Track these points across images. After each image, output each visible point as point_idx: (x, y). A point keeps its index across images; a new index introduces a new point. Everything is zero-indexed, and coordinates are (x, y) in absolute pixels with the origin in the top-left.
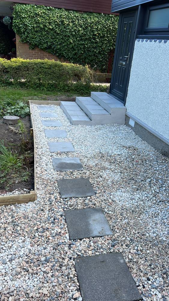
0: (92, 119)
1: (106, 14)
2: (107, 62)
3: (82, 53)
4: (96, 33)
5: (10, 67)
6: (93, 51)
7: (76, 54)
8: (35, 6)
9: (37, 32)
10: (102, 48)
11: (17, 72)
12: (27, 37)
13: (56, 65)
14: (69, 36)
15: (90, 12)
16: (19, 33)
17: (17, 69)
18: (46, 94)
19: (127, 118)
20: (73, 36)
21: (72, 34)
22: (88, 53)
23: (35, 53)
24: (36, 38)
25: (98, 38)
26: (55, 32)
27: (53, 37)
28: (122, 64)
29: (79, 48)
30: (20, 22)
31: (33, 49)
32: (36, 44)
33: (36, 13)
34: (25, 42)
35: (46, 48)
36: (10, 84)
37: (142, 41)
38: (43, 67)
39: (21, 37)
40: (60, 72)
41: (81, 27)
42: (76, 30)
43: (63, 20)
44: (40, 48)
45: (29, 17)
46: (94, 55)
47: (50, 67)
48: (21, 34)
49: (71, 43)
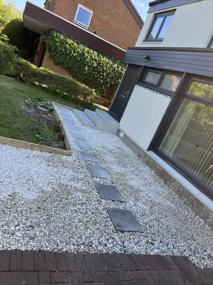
0: (97, 125)
1: (115, 59)
2: (107, 91)
3: (91, 79)
4: (105, 69)
5: (39, 73)
6: (100, 81)
7: (86, 79)
8: (67, 37)
9: (63, 54)
10: (106, 81)
11: (43, 78)
12: (55, 55)
13: (73, 83)
14: (85, 65)
15: (105, 54)
16: (49, 51)
17: (44, 76)
18: (61, 101)
19: (119, 131)
20: (89, 66)
21: (88, 64)
22: (96, 81)
23: (56, 68)
24: (61, 58)
25: (105, 73)
26: (76, 59)
27: (74, 62)
28: (122, 97)
29: (90, 75)
30: (53, 43)
31: (56, 65)
32: (60, 63)
33: (67, 42)
34: (52, 58)
35: (66, 68)
36: (34, 85)
37: (140, 87)
38: (63, 81)
39: (50, 54)
40: (75, 88)
41: (96, 61)
42: (92, 62)
43: (84, 53)
44: (62, 67)
45: (61, 42)
46: (100, 84)
47: (69, 82)
48: (51, 52)
49: (85, 70)
